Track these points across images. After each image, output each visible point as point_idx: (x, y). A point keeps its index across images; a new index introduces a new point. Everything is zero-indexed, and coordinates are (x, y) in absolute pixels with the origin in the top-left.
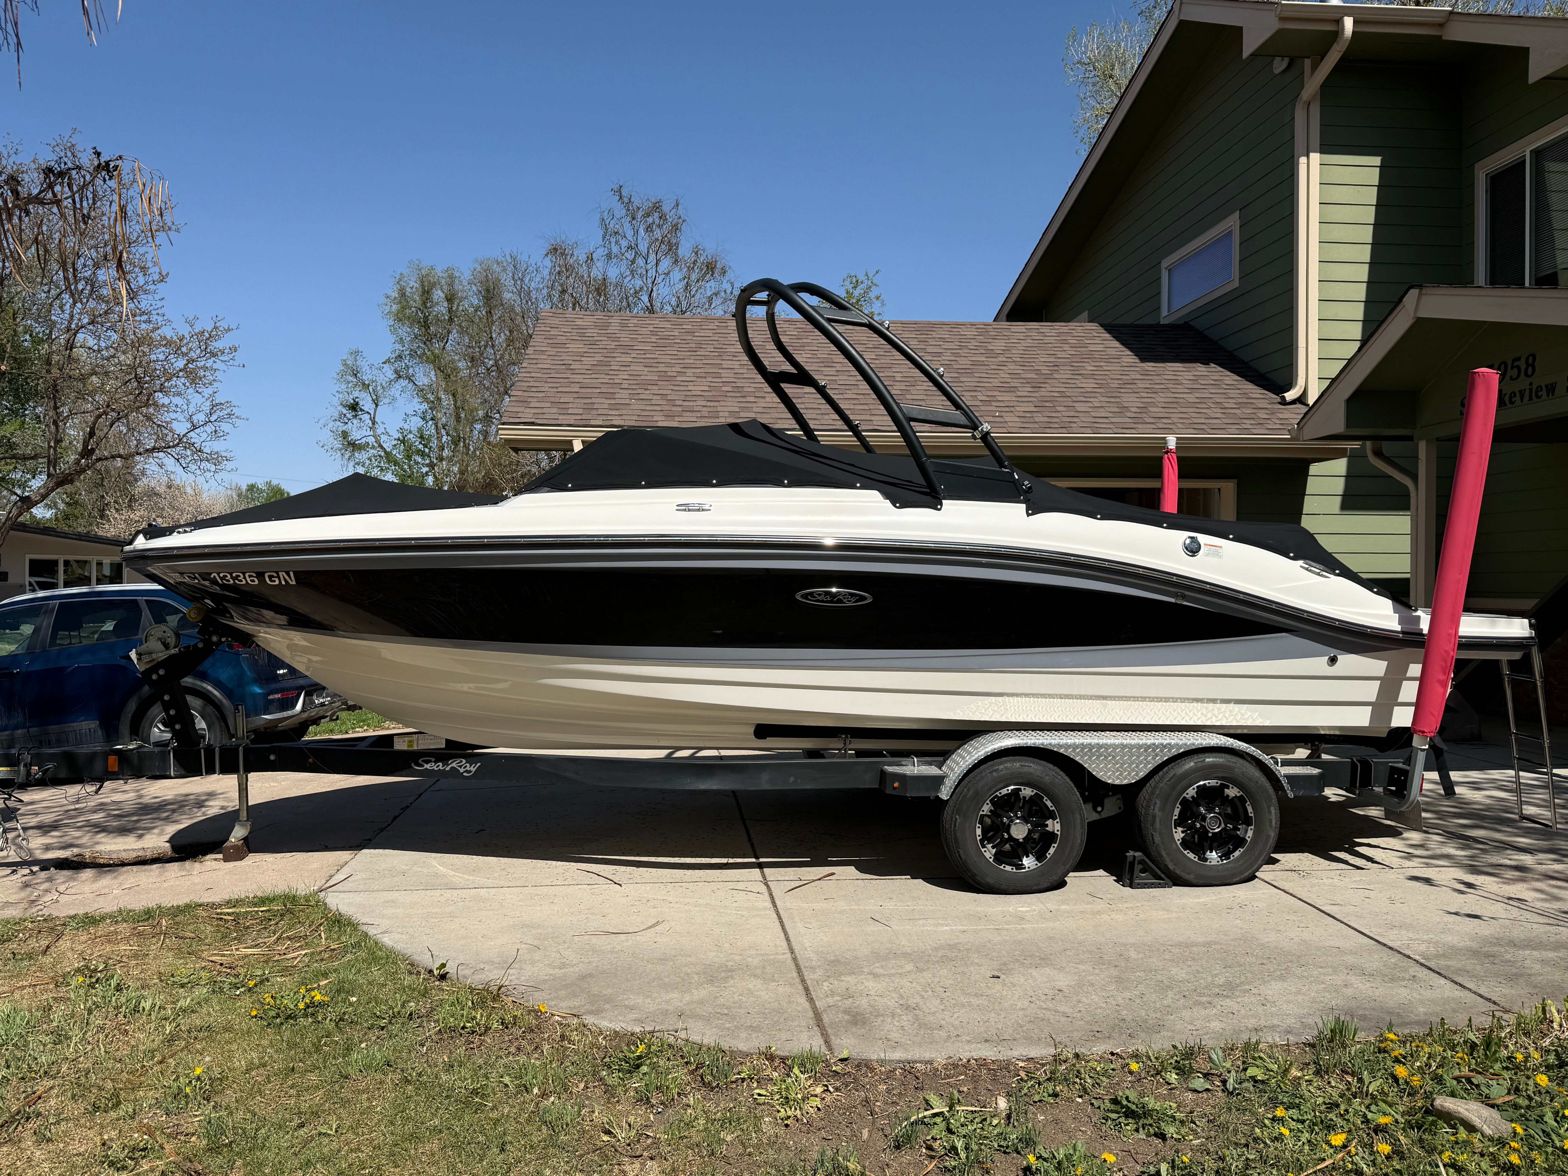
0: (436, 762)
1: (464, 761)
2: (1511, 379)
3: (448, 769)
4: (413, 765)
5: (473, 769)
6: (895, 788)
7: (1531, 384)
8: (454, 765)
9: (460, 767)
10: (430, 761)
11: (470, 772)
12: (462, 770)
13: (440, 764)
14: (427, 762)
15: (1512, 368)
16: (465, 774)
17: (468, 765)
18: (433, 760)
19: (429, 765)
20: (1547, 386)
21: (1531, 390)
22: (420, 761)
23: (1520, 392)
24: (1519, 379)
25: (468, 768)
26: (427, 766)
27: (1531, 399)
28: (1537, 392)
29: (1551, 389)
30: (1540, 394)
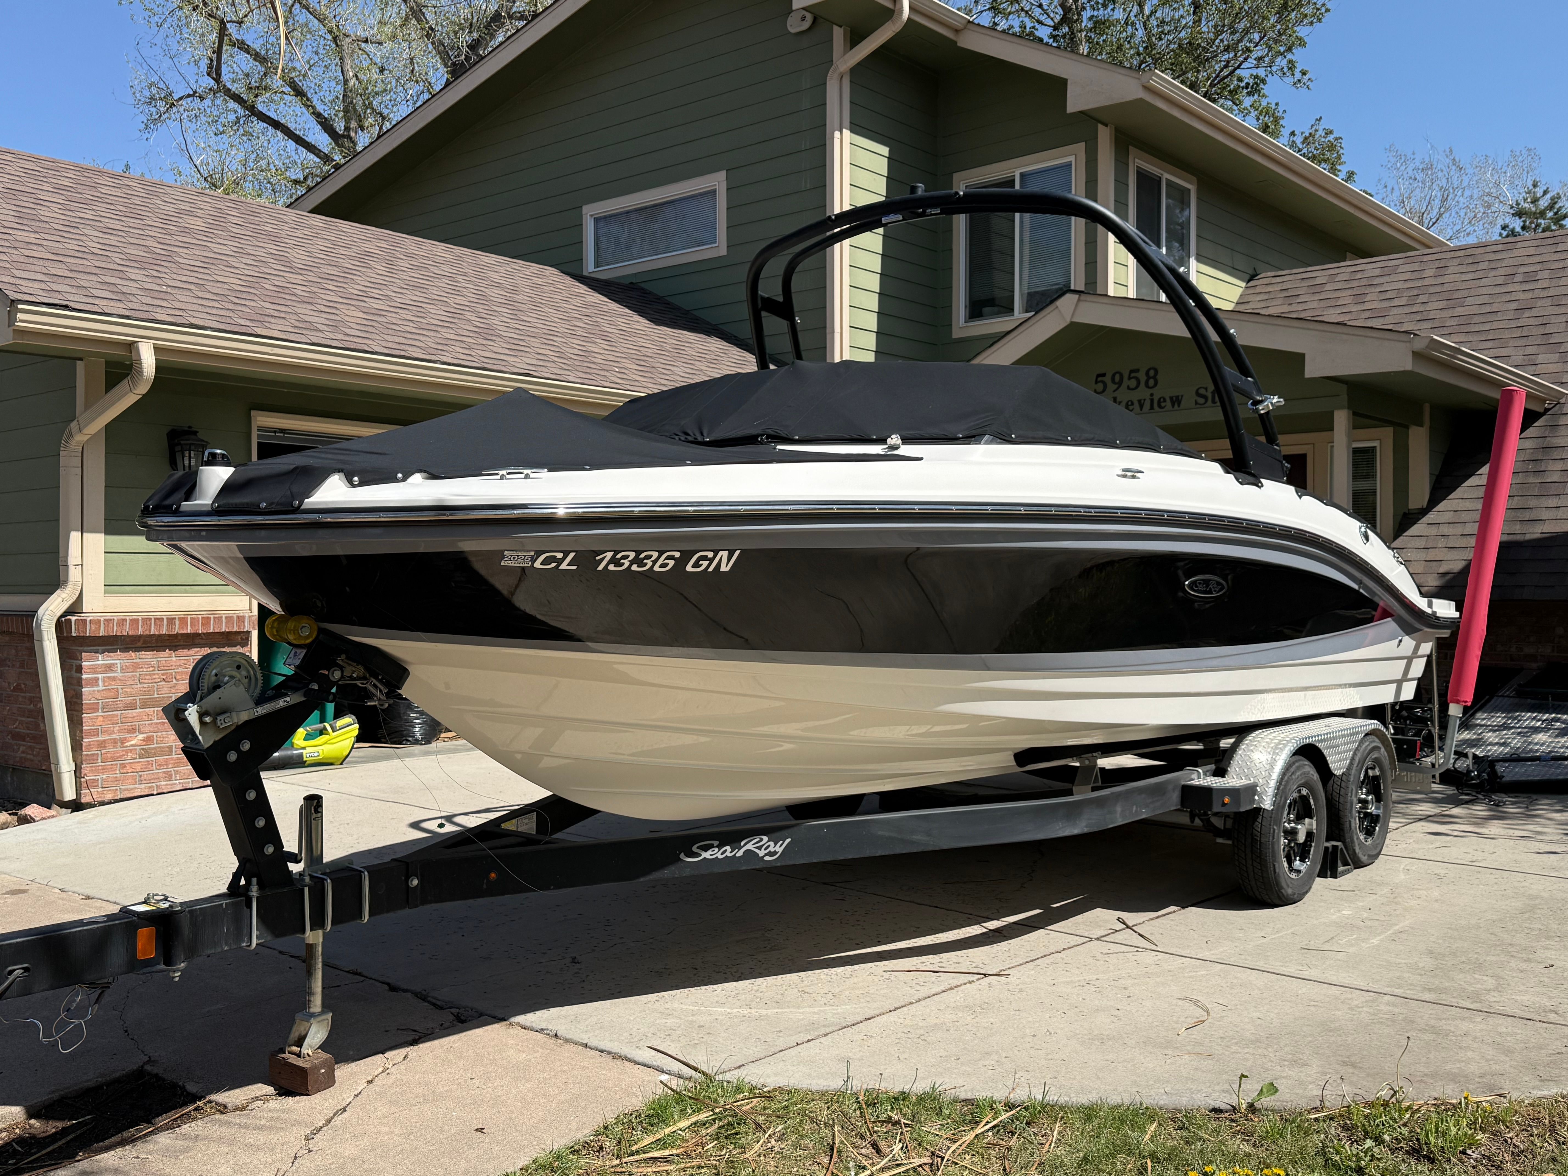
0: (720, 847)
1: (765, 838)
2: (1129, 388)
3: (740, 853)
4: (682, 856)
5: (779, 849)
6: (1224, 805)
7: (1152, 395)
8: (750, 846)
9: (760, 848)
10: (712, 846)
11: (775, 853)
12: (761, 853)
13: (728, 848)
14: (706, 848)
15: (1130, 378)
16: (767, 858)
17: (772, 843)
18: (716, 843)
19: (710, 852)
20: (1171, 398)
21: (1152, 401)
22: (694, 849)
23: (1139, 401)
24: (1139, 389)
25: (771, 849)
26: (707, 855)
27: (1152, 408)
28: (1159, 402)
29: (1176, 401)
30: (1163, 404)
